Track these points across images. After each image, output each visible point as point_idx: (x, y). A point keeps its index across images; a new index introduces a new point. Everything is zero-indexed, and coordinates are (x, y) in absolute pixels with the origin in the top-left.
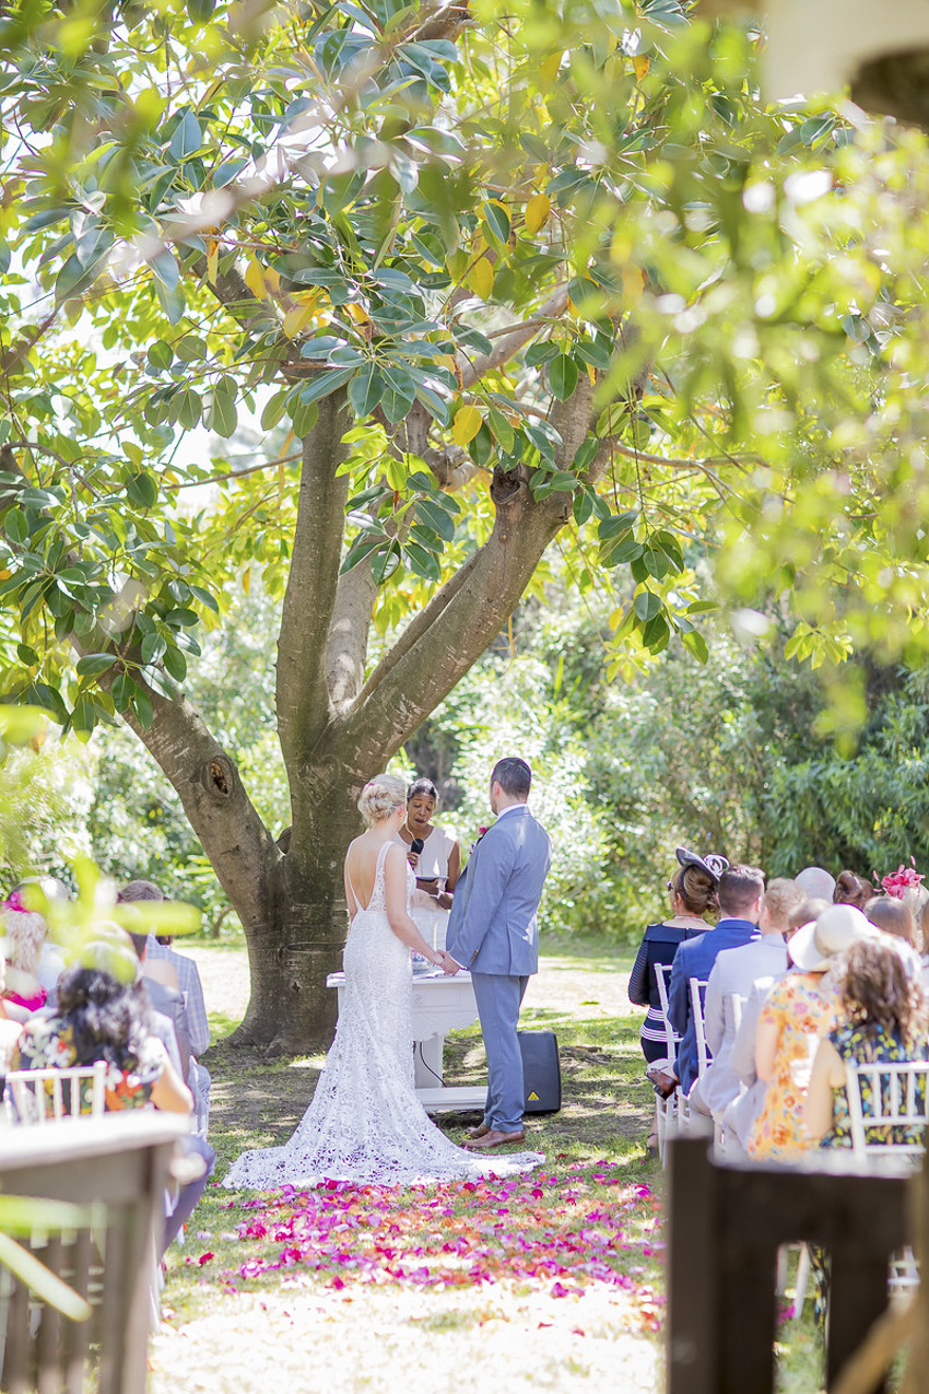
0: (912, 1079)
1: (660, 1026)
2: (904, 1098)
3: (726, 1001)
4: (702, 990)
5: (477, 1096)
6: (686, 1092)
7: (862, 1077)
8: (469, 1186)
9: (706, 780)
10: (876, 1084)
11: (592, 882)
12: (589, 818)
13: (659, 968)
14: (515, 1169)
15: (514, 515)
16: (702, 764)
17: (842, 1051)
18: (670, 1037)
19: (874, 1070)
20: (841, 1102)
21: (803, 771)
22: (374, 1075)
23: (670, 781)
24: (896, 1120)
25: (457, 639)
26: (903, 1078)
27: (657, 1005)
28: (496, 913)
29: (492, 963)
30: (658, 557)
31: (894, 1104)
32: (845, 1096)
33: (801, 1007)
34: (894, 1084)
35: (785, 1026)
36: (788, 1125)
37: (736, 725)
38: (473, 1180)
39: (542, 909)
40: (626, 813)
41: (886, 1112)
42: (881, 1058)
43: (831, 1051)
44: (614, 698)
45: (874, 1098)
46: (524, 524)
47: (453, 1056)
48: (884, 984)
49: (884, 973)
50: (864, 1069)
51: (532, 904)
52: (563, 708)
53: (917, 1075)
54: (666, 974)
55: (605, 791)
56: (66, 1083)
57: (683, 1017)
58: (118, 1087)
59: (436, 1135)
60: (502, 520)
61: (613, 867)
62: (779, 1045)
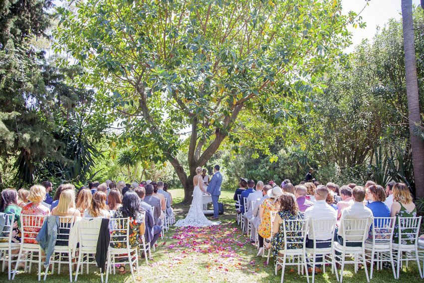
0: (296, 223)
1: (238, 203)
2: (295, 226)
3: (250, 201)
4: (246, 199)
5: (212, 212)
6: (243, 214)
7: (286, 222)
8: (210, 228)
9: (239, 172)
10: (289, 224)
11: (227, 183)
12: (227, 176)
13: (238, 195)
14: (217, 224)
15: (218, 135)
16: (239, 171)
17: (281, 217)
18: (240, 205)
19: (289, 221)
20: (281, 227)
21: (250, 171)
22: (197, 209)
23: (235, 172)
24: (293, 231)
25: (211, 152)
26: (294, 222)
27: (238, 200)
28: (215, 187)
29: (215, 194)
30: (237, 141)
31: (292, 228)
32: (282, 226)
33: (268, 205)
34: (293, 223)
35: (265, 208)
36: (266, 227)
37: (243, 166)
38: (210, 226)
39: (221, 186)
40: (231, 176)
41: (291, 230)
42: (290, 218)
43: (279, 216)
44: (230, 163)
45: (288, 227)
46: (220, 137)
47: (209, 205)
48: (290, 202)
49: (290, 200)
50: (287, 220)
51: (220, 185)
52: (224, 164)
53: (297, 222)
54: (239, 196)
55: (228, 173)
56: (122, 221)
57: (242, 203)
58: (132, 222)
59: (206, 218)
60: (217, 136)
61: (229, 182)
62: (264, 213)
